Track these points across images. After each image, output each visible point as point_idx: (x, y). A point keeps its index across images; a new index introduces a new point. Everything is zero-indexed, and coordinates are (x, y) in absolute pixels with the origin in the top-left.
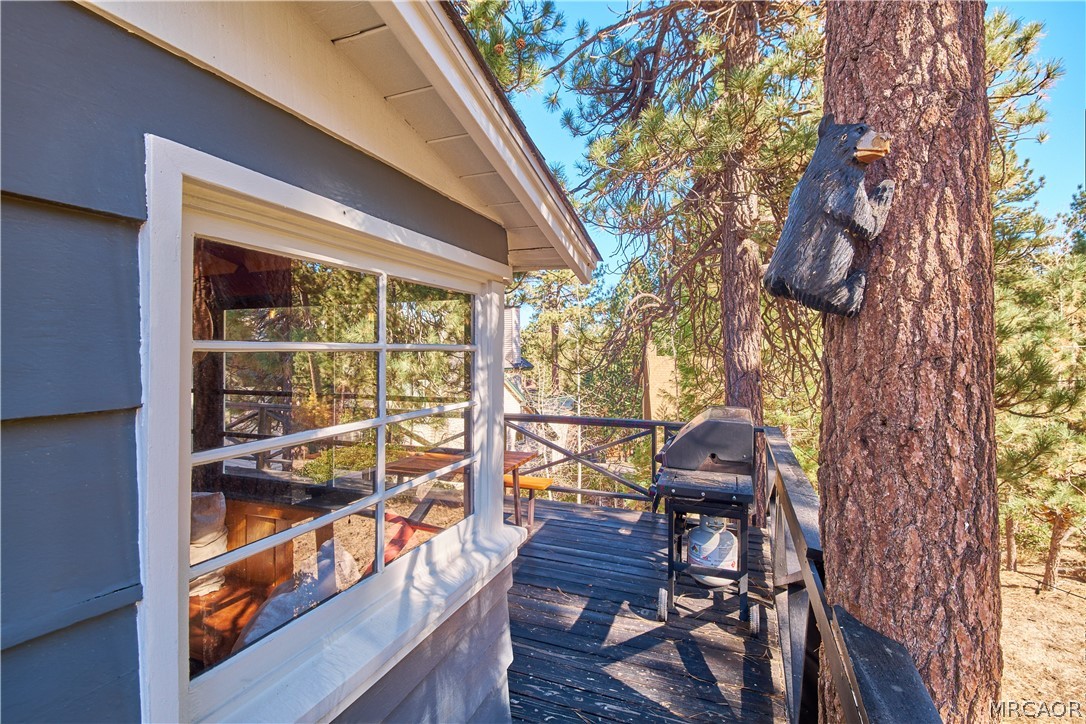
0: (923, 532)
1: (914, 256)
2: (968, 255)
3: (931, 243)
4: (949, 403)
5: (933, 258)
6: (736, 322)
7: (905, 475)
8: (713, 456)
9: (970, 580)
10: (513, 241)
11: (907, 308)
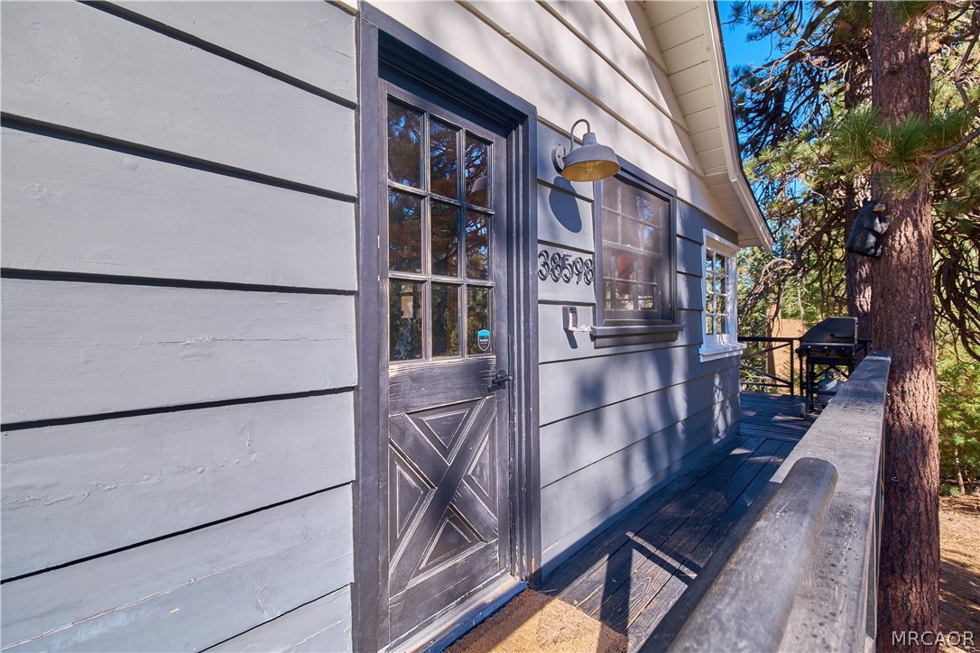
0: (899, 321)
1: (897, 238)
2: (916, 237)
3: (902, 234)
4: (909, 282)
5: (903, 239)
6: (858, 276)
7: (894, 305)
8: (832, 335)
9: (917, 334)
10: (740, 237)
11: (895, 254)
